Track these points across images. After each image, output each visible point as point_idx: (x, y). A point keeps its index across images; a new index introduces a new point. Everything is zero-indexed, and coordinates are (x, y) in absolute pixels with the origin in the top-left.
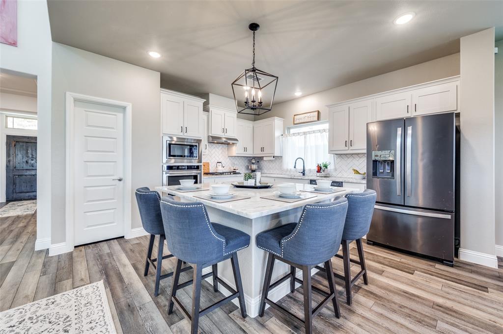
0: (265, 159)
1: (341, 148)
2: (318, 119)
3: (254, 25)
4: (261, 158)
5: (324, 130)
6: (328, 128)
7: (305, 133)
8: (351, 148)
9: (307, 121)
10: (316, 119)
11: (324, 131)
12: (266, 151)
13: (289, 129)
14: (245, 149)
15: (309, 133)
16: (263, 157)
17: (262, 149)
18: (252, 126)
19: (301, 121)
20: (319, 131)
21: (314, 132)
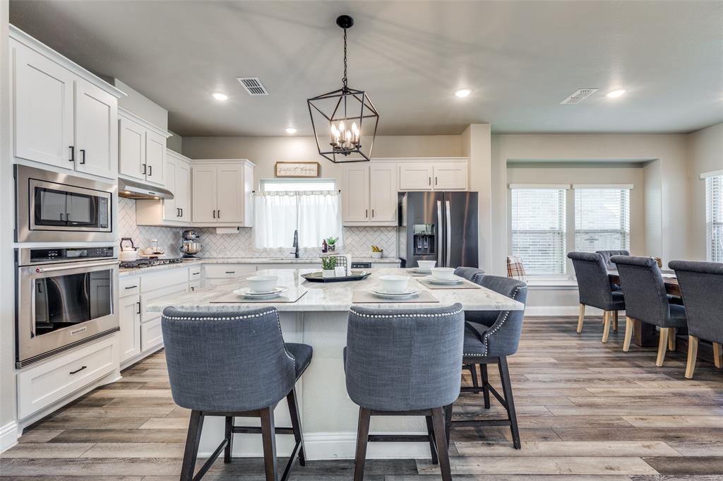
0: (219, 231)
1: (360, 219)
2: (319, 174)
3: (346, 19)
4: (211, 230)
5: (329, 192)
6: (333, 189)
7: (297, 193)
8: (373, 219)
9: (301, 175)
10: (315, 173)
11: (329, 194)
12: (226, 217)
13: (262, 182)
14: (180, 212)
15: (305, 193)
16: (215, 228)
17: (216, 214)
18: (188, 167)
19: (288, 174)
20: (321, 192)
21: (312, 193)
